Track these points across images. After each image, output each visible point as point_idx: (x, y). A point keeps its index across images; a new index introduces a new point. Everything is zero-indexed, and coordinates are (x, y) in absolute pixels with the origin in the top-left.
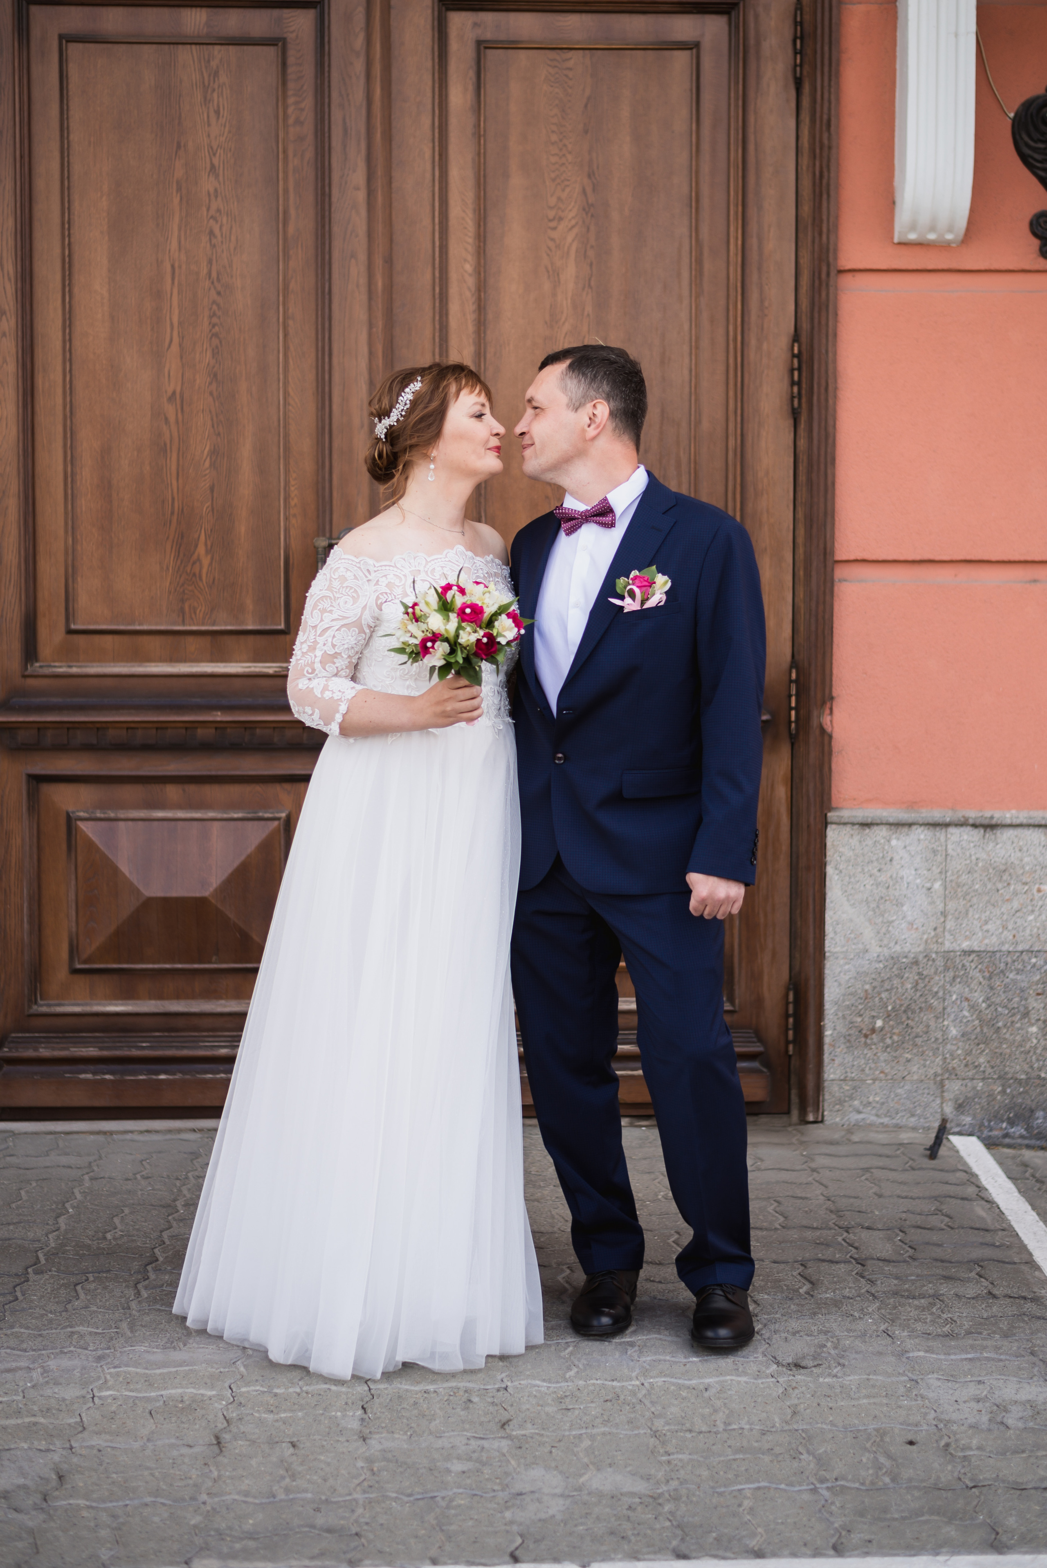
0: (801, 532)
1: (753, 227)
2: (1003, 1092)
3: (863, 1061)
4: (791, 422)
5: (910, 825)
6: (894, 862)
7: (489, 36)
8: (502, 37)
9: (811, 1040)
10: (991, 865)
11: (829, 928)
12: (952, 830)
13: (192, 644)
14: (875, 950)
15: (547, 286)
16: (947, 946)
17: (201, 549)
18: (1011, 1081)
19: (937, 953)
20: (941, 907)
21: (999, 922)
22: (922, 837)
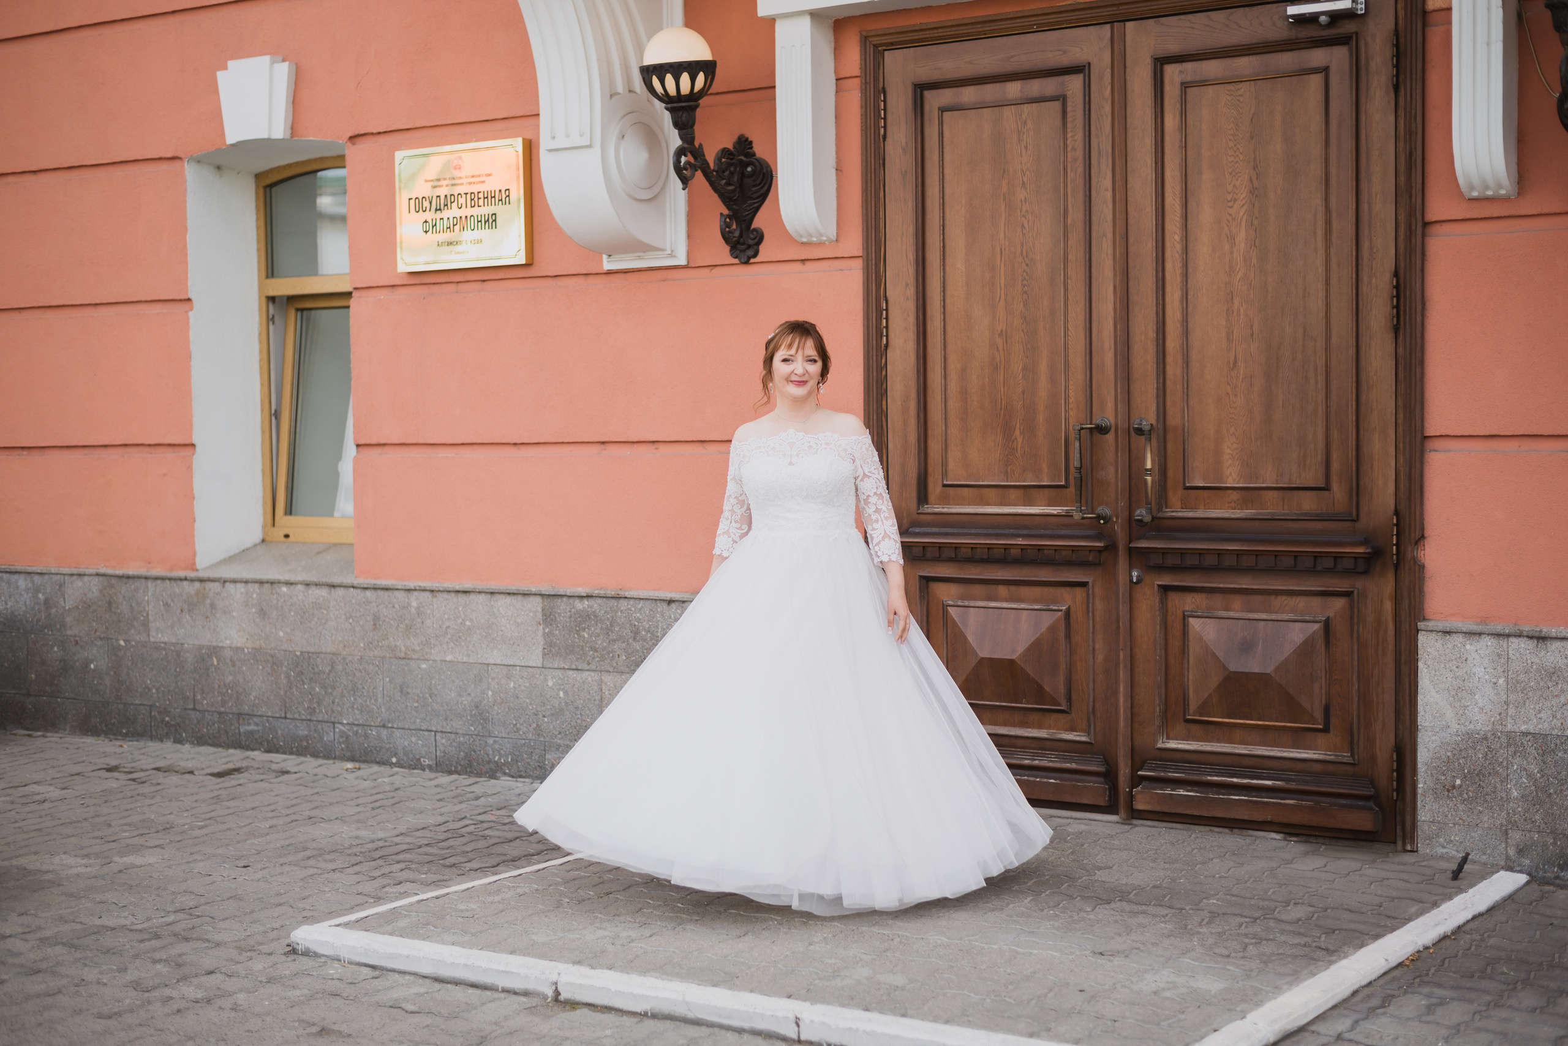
0: (1401, 415)
1: (1364, 196)
2: (1555, 843)
3: (1446, 809)
4: (1393, 335)
5: (1480, 634)
6: (1469, 662)
7: (1189, 79)
8: (1198, 78)
9: (1408, 790)
10: (1542, 667)
11: (1420, 708)
12: (1512, 639)
13: (1013, 494)
14: (1455, 727)
15: (1227, 247)
16: (1509, 727)
17: (1017, 432)
18: (1561, 836)
19: (1501, 732)
20: (1504, 698)
21: (1549, 712)
22: (1489, 644)
